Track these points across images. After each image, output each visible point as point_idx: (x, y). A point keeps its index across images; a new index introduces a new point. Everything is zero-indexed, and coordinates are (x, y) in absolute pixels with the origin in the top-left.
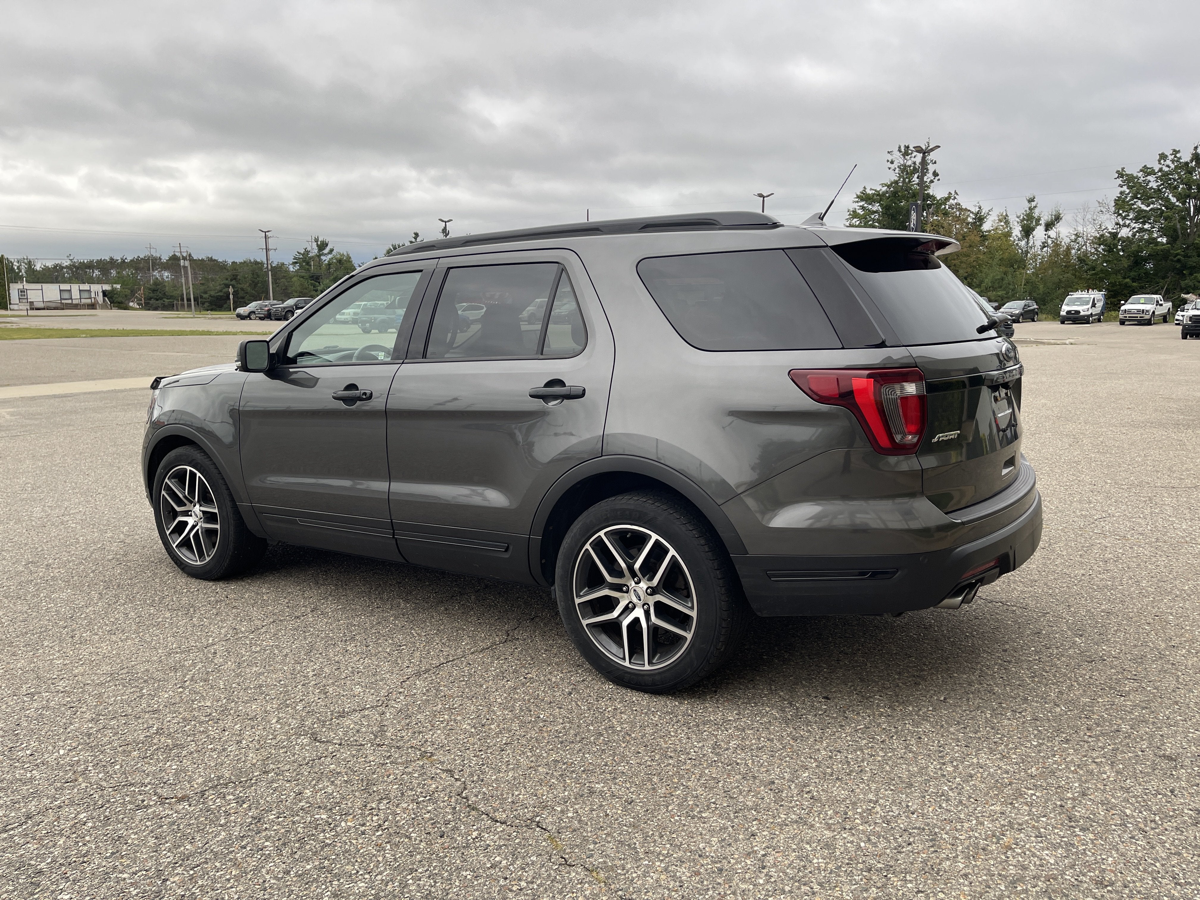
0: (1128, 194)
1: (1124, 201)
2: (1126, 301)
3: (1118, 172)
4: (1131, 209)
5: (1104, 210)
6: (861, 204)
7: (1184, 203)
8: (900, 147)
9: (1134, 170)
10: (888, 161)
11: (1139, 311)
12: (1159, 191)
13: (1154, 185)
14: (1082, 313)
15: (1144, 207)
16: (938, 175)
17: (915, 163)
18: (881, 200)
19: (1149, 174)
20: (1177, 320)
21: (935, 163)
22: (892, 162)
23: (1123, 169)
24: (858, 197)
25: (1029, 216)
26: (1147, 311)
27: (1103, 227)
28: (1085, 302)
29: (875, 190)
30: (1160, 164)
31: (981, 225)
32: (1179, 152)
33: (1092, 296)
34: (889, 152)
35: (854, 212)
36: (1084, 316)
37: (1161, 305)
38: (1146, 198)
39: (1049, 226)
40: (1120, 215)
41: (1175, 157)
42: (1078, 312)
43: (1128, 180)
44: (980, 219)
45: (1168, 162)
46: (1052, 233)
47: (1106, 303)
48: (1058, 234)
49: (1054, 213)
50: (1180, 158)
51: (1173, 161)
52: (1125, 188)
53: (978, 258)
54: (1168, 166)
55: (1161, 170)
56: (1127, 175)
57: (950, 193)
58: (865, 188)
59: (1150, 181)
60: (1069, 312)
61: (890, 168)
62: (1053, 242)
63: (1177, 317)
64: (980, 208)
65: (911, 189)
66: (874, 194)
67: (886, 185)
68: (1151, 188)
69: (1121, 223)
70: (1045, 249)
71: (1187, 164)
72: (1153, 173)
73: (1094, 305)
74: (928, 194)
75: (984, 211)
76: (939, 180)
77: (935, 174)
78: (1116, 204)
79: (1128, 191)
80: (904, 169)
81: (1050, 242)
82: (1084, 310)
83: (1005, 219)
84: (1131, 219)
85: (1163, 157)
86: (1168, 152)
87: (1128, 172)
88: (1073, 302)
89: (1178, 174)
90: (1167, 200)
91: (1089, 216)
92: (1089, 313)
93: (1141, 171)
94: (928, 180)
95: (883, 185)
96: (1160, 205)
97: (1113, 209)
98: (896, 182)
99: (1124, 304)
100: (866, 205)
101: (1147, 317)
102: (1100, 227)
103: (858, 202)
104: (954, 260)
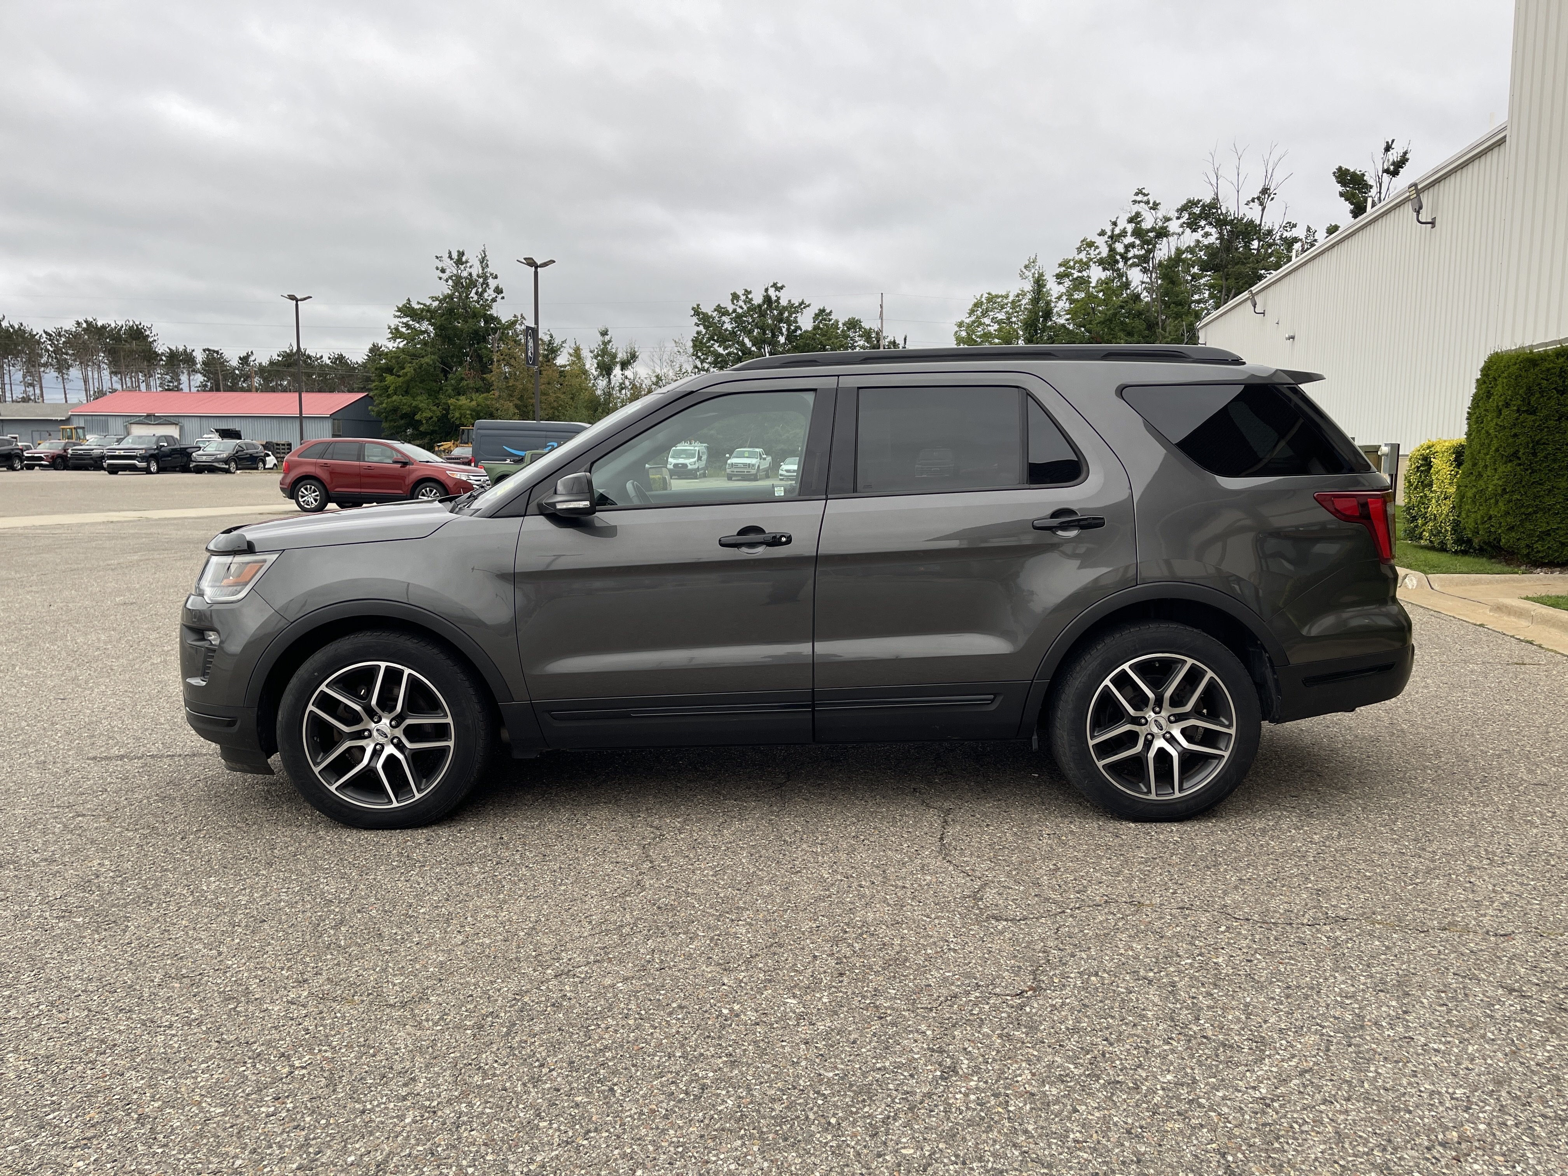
0: (705, 334)
1: (701, 342)
2: (731, 455)
3: (693, 309)
4: (710, 351)
5: (681, 351)
6: (405, 320)
7: (759, 349)
8: (450, 253)
9: (708, 309)
10: (437, 268)
11: (745, 465)
12: (733, 333)
13: (728, 326)
14: (690, 467)
15: (721, 350)
16: (502, 292)
17: (470, 274)
18: (432, 318)
19: (724, 314)
20: (781, 475)
21: (496, 277)
22: (443, 271)
23: (698, 305)
24: (399, 310)
25: (604, 352)
26: (753, 465)
27: (684, 370)
28: (690, 455)
29: (425, 305)
30: (733, 304)
31: (554, 358)
32: (750, 292)
33: (697, 448)
34: (437, 257)
35: (397, 329)
36: (692, 470)
37: (765, 459)
38: (723, 340)
39: (624, 365)
40: (698, 357)
41: (747, 297)
42: (685, 466)
43: (704, 319)
44: (553, 351)
45: (741, 303)
46: (629, 373)
47: (709, 456)
48: (635, 374)
49: (629, 350)
50: (751, 299)
51: (745, 302)
52: (701, 328)
53: (557, 397)
54: (741, 307)
55: (734, 311)
56: (703, 313)
57: (515, 316)
58: (409, 300)
59: (724, 322)
60: (676, 465)
61: (440, 279)
62: (631, 383)
63: (781, 472)
64: (551, 337)
65: (470, 307)
66: (422, 310)
67: (437, 299)
68: (726, 330)
69: (700, 366)
70: (623, 392)
71: (760, 306)
72: (726, 313)
73: (700, 458)
74: (491, 315)
75: (557, 342)
76: (503, 298)
77: (498, 291)
78: (694, 346)
79: (704, 331)
80: (457, 281)
81: (627, 383)
82: (690, 463)
83: (577, 353)
84: (709, 363)
85: (735, 297)
86: (740, 292)
87: (704, 310)
88: (677, 455)
89: (752, 316)
90: (743, 344)
91: (665, 357)
92: (696, 467)
93: (715, 310)
94: (490, 298)
95: (435, 299)
96: (737, 349)
97: (691, 350)
98: (451, 297)
99: (729, 458)
100: (411, 323)
101: (753, 472)
102: (680, 370)
103: (399, 317)
104: (531, 398)
